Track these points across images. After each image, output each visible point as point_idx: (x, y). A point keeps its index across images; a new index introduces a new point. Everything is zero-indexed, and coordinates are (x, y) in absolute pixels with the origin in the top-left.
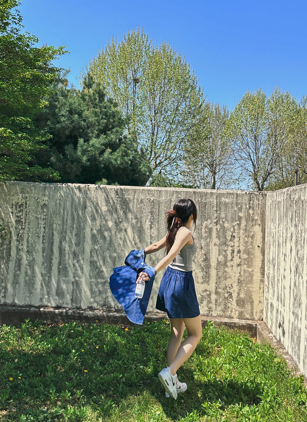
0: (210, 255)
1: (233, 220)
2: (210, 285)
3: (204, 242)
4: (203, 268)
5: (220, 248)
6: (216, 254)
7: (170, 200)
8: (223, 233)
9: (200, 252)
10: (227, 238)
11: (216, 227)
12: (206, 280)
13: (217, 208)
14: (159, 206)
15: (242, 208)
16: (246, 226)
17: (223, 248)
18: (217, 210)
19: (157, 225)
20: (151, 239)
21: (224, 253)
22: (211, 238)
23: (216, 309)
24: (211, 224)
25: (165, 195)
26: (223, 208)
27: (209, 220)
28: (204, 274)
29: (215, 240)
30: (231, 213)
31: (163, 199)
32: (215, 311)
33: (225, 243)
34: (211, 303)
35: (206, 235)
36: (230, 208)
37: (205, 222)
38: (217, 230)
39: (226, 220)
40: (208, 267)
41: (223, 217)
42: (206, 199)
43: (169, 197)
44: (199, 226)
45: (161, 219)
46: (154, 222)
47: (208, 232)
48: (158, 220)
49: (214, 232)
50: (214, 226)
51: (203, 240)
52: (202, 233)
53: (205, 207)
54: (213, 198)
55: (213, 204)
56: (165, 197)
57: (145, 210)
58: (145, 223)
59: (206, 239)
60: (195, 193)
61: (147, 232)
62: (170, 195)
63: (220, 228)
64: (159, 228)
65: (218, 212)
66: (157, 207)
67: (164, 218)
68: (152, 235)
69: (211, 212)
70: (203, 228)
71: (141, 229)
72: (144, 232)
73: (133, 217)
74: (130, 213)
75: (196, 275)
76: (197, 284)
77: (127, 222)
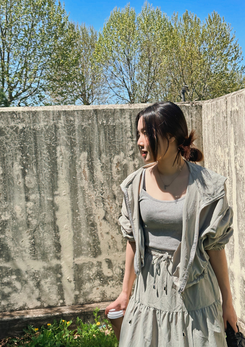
3: (117, 188)
7: (55, 126)
11: (133, 162)
13: (131, 133)
14: (35, 138)
18: (132, 135)
19: (34, 169)
20: (25, 193)
24: (125, 158)
27: (122, 153)
31: (41, 125)
35: (119, 176)
37: (117, 157)
38: (134, 167)
42: (114, 120)
43: (52, 122)
44: (107, 163)
45: (42, 159)
46: (28, 165)
47: (121, 171)
48: (35, 160)
49: (130, 170)
50: (131, 162)
51: (114, 186)
52: (113, 174)
53: (114, 134)
54: (125, 118)
55: (126, 126)
56: (45, 122)
57: (10, 146)
58: (13, 167)
59: (120, 182)
60: (97, 112)
61: (16, 182)
62: (55, 119)
63: (139, 163)
64: (40, 173)
65: (134, 139)
66: (32, 140)
67: (46, 156)
68: (27, 186)
69: (124, 139)
70: (114, 166)
71: (5, 178)
72: (11, 182)
75: (113, 239)
76: (116, 254)
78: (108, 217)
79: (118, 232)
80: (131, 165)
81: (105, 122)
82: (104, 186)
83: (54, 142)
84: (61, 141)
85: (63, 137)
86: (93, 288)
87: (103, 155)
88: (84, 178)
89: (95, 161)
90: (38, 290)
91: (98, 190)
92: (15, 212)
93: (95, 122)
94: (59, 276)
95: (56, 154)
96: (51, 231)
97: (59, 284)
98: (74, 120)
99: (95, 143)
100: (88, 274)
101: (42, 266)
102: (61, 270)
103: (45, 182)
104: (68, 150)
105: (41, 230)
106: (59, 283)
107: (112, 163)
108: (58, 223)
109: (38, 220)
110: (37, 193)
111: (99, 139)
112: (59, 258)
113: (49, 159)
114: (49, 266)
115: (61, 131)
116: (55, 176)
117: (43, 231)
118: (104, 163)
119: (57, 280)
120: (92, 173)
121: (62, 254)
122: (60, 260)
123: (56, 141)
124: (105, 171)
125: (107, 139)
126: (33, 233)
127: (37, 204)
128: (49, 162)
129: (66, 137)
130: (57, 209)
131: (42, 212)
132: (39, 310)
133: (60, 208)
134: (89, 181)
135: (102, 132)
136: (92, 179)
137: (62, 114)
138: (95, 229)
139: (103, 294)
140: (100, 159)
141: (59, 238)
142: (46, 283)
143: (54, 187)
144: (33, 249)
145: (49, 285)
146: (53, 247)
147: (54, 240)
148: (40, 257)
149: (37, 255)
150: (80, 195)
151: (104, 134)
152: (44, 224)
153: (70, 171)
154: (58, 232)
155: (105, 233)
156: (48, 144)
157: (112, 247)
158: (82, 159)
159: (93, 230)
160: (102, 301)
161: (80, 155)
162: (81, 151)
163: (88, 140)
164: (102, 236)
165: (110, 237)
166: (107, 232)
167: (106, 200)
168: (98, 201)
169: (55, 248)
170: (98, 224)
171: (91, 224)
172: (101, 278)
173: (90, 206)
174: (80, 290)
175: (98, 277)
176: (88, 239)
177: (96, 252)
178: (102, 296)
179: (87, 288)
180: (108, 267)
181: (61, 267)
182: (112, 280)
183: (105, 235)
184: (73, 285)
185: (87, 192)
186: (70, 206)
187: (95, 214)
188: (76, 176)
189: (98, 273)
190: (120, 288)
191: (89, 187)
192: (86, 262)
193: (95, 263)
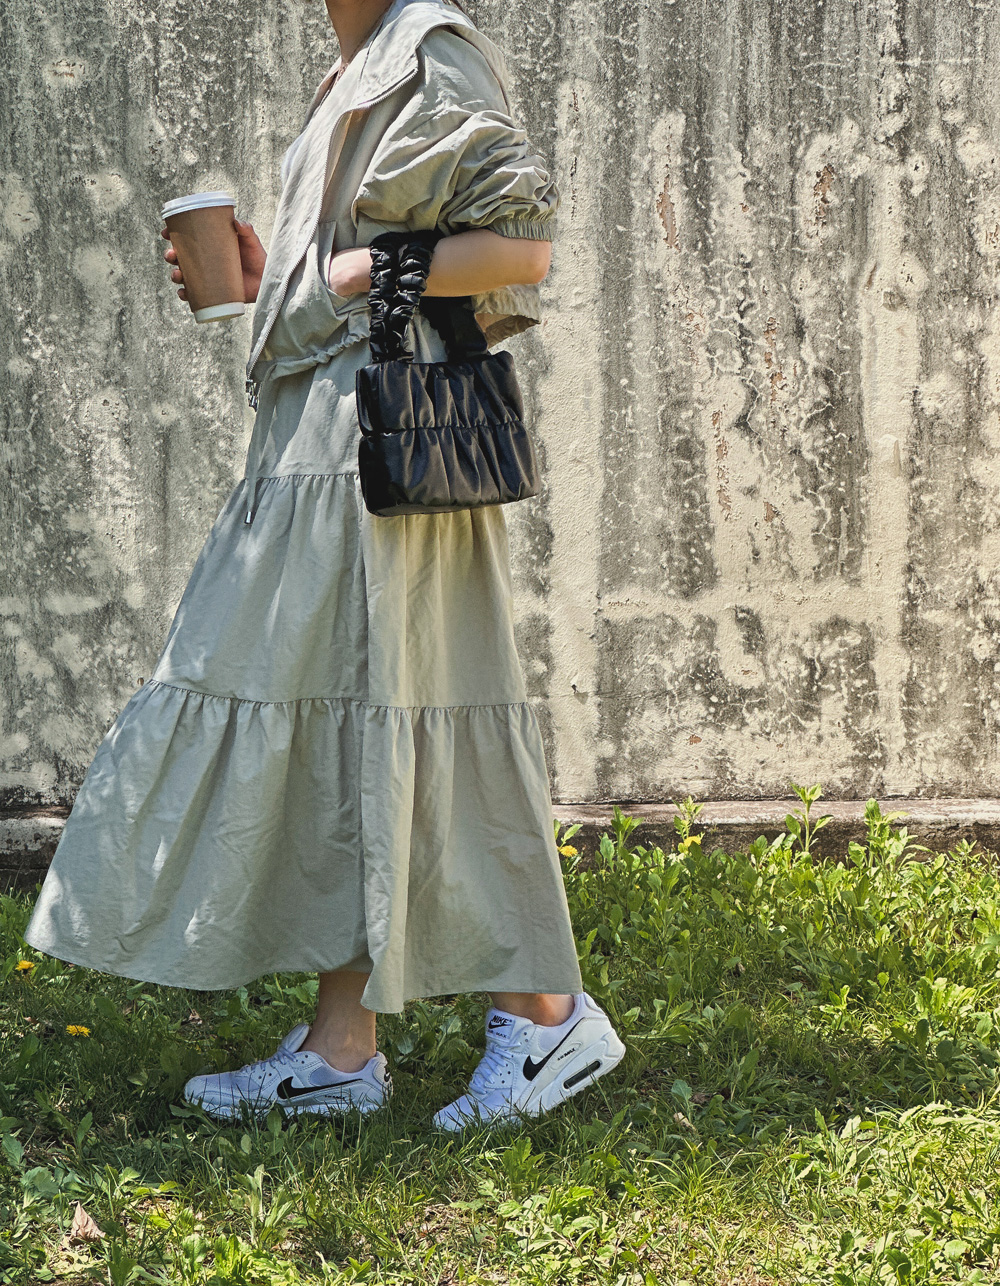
0: (857, 379)
2: (868, 586)
3: (814, 285)
4: (813, 469)
5: (926, 319)
6: (900, 363)
8: (954, 213)
9: (791, 360)
11: (898, 171)
12: (835, 554)
13: (901, 30)
17: (955, 322)
18: (904, 42)
21: (959, 355)
22: (863, 252)
23: (910, 749)
24: (859, 149)
26: (946, 29)
27: (848, 123)
28: (821, 515)
29: (893, 267)
32: (907, 761)
33: (968, 280)
34: (876, 706)
35: (829, 232)
37: (822, 141)
38: (905, 192)
39: (967, 119)
40: (849, 457)
41: (947, 94)
44: (776, 169)
47: (841, 208)
49: (885, 208)
50: (888, 167)
51: (804, 274)
52: (801, 221)
53: (818, 32)
59: (830, 260)
63: (929, 176)
65: (909, 62)
69: (863, 60)
70: (807, 182)
73: (284, 132)
74: (258, 102)
75: (776, 521)
76: (783, 589)
77: (240, 171)
78: (760, 418)
79: (797, 489)
80: (888, 182)
82: (756, 275)
83: (547, 61)
84: (578, 55)
85: (585, 41)
86: (675, 733)
87: (760, 132)
88: (664, 233)
89: (717, 160)
95: (554, 117)
97: (539, 705)
99: (724, 74)
100: (653, 668)
102: (547, 645)
104: (601, 101)
107: (797, 170)
111: (743, 53)
112: (541, 588)
115: (578, 10)
118: (759, 170)
120: (701, 213)
121: (554, 571)
122: (545, 598)
123: (556, 57)
124: (763, 204)
125: (783, 55)
129: (598, 42)
130: (546, 370)
133: (555, 363)
134: (684, 250)
135: (761, 24)
136: (701, 241)
138: (695, 469)
139: (720, 763)
140: (743, 151)
141: (548, 499)
150: (640, 308)
151: (767, 35)
153: (607, 197)
155: (739, 490)
156: (525, 70)
157: (765, 555)
158: (659, 147)
159: (687, 475)
160: (715, 796)
161: (652, 125)
162: (656, 110)
163: (692, 55)
164: (725, 503)
165: (760, 512)
166: (748, 485)
167: (761, 341)
168: (718, 342)
169: (528, 544)
170: (712, 445)
171: (680, 443)
172: (713, 692)
173: (683, 363)
174: (619, 737)
175: (698, 687)
176: (660, 513)
177: (695, 578)
178: (713, 774)
179: (648, 732)
180: (742, 648)
181: (548, 631)
182: (762, 705)
183: (739, 501)
184: (592, 710)
185: (671, 299)
186: (596, 357)
187: (699, 401)
188: (627, 224)
189: (698, 668)
190: (795, 745)
191: (686, 276)
192: (648, 616)
193: (687, 622)
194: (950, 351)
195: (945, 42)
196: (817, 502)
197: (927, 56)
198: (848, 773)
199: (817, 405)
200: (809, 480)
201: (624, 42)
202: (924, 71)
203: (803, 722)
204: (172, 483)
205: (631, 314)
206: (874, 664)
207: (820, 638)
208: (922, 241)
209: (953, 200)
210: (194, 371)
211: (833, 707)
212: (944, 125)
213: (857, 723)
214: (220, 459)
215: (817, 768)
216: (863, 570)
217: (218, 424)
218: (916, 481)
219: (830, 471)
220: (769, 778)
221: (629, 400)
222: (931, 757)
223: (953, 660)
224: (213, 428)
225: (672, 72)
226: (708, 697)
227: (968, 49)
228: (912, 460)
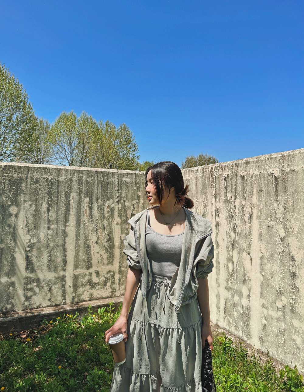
0: (113, 235)
1: (133, 199)
2: (114, 265)
5: (121, 226)
6: (118, 233)
7: (71, 179)
8: (125, 212)
9: (103, 233)
10: (128, 217)
11: (118, 206)
12: (110, 261)
13: (118, 187)
14: (58, 187)
15: (140, 187)
16: (144, 204)
18: (118, 189)
19: (55, 208)
20: (48, 224)
21: (126, 231)
22: (113, 217)
24: (113, 203)
25: (66, 174)
26: (124, 187)
27: (111, 200)
28: (108, 255)
29: (117, 219)
30: (131, 192)
31: (63, 178)
32: (119, 291)
33: (126, 221)
35: (109, 214)
36: (130, 187)
37: (108, 202)
38: (119, 209)
39: (126, 200)
40: (112, 246)
41: (124, 196)
42: (108, 179)
43: (69, 177)
44: (101, 206)
45: (61, 201)
46: (52, 204)
47: (110, 211)
48: (56, 201)
49: (116, 211)
51: (105, 221)
52: (105, 213)
53: (107, 187)
54: (115, 178)
55: (115, 183)
56: (65, 176)
57: (41, 191)
58: (42, 205)
59: (109, 218)
60: (97, 173)
61: (43, 216)
62: (71, 175)
63: (121, 207)
64: (58, 210)
65: (119, 192)
66: (56, 187)
67: (64, 199)
68: (49, 219)
69: (113, 191)
70: (106, 208)
71: (36, 213)
72: (40, 216)
73: (26, 199)
74: (22, 195)
75: (102, 257)
76: (103, 267)
77: (18, 206)
78: (99, 241)
79: (105, 252)
80: (116, 207)
81: (102, 179)
82: (98, 221)
84: (74, 189)
85: (75, 187)
86: (84, 291)
87: (99, 201)
88: (86, 215)
89: (94, 204)
90: (50, 293)
91: (94, 223)
92: (40, 237)
93: (96, 178)
94: (64, 283)
95: (70, 198)
96: (61, 251)
98: (83, 176)
99: (95, 192)
100: (82, 281)
101: (53, 277)
102: (65, 279)
103: (61, 217)
104: (77, 196)
105: (55, 250)
106: (63, 288)
107: (104, 206)
108: (66, 245)
109: (54, 243)
110: (55, 224)
111: (97, 190)
112: (65, 270)
113: (65, 201)
114: (58, 276)
115: (74, 183)
116: (68, 213)
117: (57, 251)
118: (99, 206)
119: (62, 286)
120: (91, 212)
121: (67, 268)
122: (65, 272)
123: (70, 189)
124: (100, 211)
125: (103, 190)
126: (50, 252)
127: (54, 232)
128: (65, 203)
129: (77, 187)
130: (67, 236)
131: (57, 237)
132: (49, 308)
133: (69, 235)
134: (89, 217)
135: (100, 186)
136: (91, 216)
137: (76, 171)
138: (90, 250)
139: (91, 295)
140: (97, 203)
141: (66, 256)
142: (55, 288)
143: (66, 220)
144: (49, 264)
145: (57, 290)
146: (61, 262)
147: (63, 257)
148: (53, 270)
149: (51, 268)
150: (82, 226)
152: (57, 246)
153: (77, 210)
154: (66, 252)
155: (96, 253)
156: (66, 191)
157: (100, 262)
158: (85, 202)
159: (88, 251)
160: (90, 300)
161: (84, 199)
162: (85, 197)
163: (90, 190)
164: (94, 255)
165: (99, 255)
166: (98, 252)
167: (99, 230)
168: (93, 231)
169: (63, 263)
170: (92, 246)
171: (87, 246)
172: (91, 284)
173: (88, 234)
174: (76, 293)
175: (89, 283)
176: (84, 257)
177: (89, 266)
178: (90, 297)
179: (80, 291)
180: (96, 277)
181: (65, 277)
182: (98, 285)
183: (96, 254)
184: (72, 289)
185: (86, 224)
186: (75, 234)
187: (90, 240)
188: (80, 213)
189: (89, 280)
190: (103, 290)
191: (88, 221)
192: (81, 273)
193: (87, 273)
194: (125, 231)
195: (124, 189)
196: (107, 253)
197: (121, 191)
198: (110, 294)
199: (107, 239)
200: (106, 250)
201: (81, 187)
202: (121, 193)
203: (104, 287)
204: (3, 258)
205: (80, 227)
206: (115, 277)
207: (107, 274)
208: (121, 216)
209: (124, 210)
210: (8, 238)
211: (109, 284)
212: (123, 200)
213: (112, 286)
214: (11, 253)
215: (106, 294)
216: (114, 263)
217: (12, 247)
218: (121, 249)
219: (109, 249)
220: (99, 296)
221: (80, 240)
222: (122, 290)
223: (125, 275)
224: (11, 248)
225: (87, 192)
226: (90, 285)
227: (126, 190)
228: (120, 246)
